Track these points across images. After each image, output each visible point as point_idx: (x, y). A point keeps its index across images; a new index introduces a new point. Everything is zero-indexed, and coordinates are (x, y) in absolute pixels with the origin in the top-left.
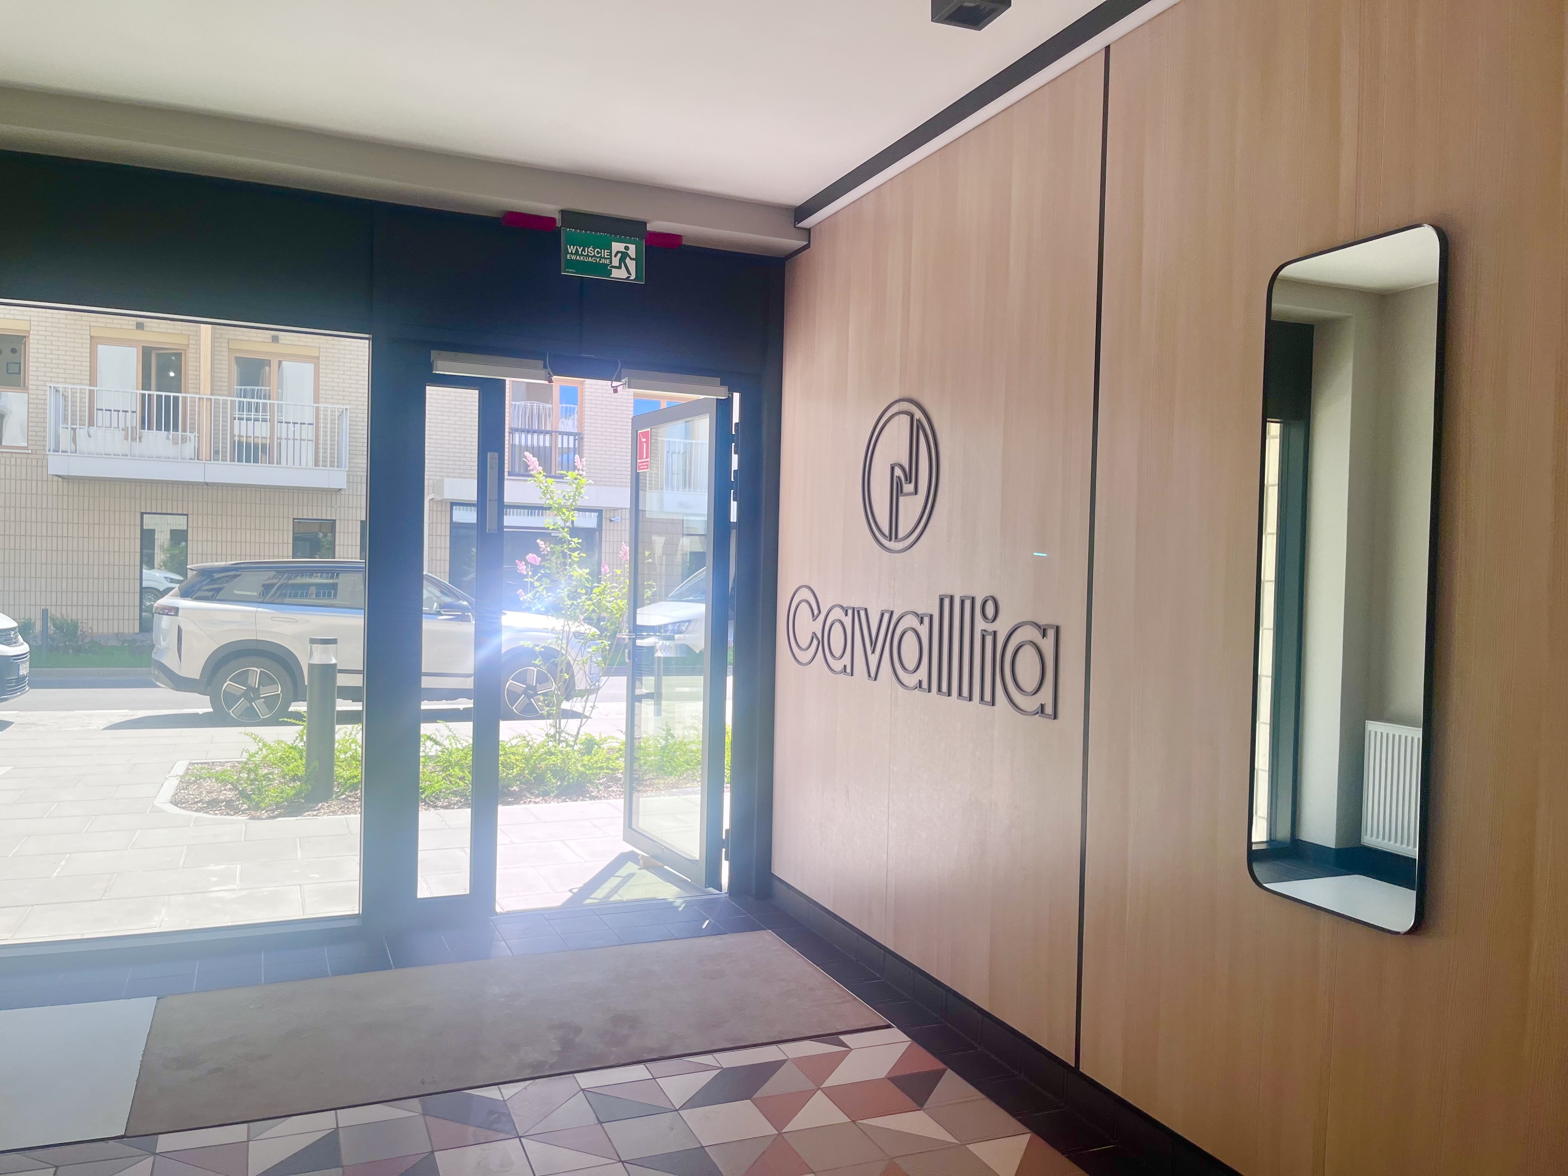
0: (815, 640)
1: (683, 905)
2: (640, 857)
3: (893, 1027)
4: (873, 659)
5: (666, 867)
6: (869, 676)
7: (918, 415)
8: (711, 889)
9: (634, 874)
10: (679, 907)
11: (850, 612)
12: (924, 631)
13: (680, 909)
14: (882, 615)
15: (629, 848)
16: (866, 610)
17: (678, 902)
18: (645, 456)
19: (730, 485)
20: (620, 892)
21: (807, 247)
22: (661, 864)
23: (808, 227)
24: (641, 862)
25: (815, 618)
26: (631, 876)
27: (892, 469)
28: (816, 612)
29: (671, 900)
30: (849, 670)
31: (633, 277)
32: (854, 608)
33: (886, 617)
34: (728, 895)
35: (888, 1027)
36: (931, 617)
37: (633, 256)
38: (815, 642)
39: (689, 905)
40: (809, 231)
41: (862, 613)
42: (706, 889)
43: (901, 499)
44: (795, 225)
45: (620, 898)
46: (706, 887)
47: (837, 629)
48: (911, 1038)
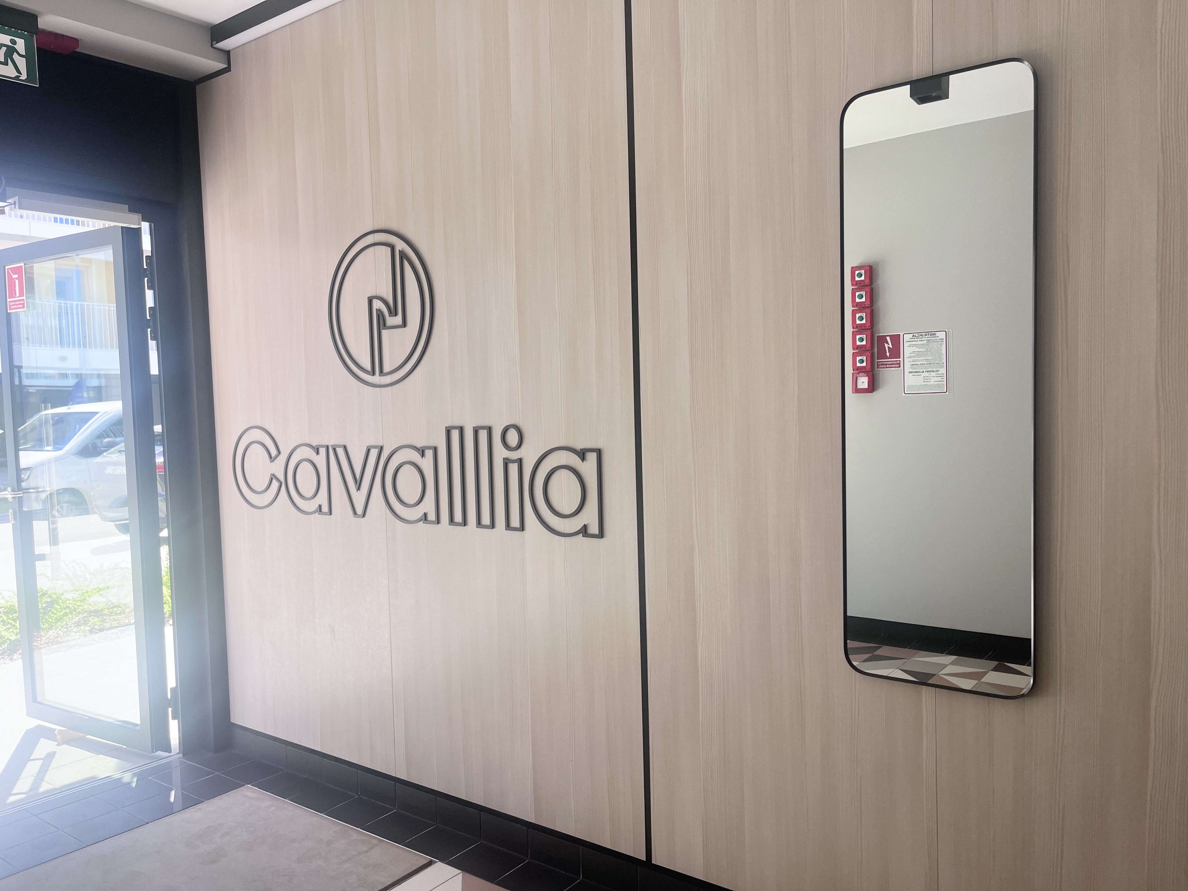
0: (274, 481)
1: (135, 780)
2: (56, 733)
3: (436, 862)
4: (359, 498)
5: (88, 736)
6: (355, 513)
7: (400, 245)
8: (160, 753)
9: (55, 753)
10: (130, 783)
11: (323, 451)
12: (427, 464)
13: (134, 785)
14: (368, 451)
15: (36, 722)
16: (345, 447)
17: (127, 777)
18: (18, 295)
19: (146, 324)
20: (46, 778)
21: (227, 70)
22: (82, 735)
23: (227, 49)
24: (58, 737)
25: (272, 459)
26: (51, 756)
27: (370, 301)
28: (274, 452)
29: (118, 776)
30: (325, 509)
31: (24, 76)
32: (328, 447)
33: (374, 453)
34: (181, 755)
35: (430, 864)
36: (435, 450)
37: (23, 52)
38: (275, 484)
39: (141, 776)
40: (228, 53)
41: (340, 452)
42: (154, 754)
43: (384, 332)
44: (212, 46)
45: (50, 787)
46: (153, 752)
47: (306, 470)
48: (460, 870)
